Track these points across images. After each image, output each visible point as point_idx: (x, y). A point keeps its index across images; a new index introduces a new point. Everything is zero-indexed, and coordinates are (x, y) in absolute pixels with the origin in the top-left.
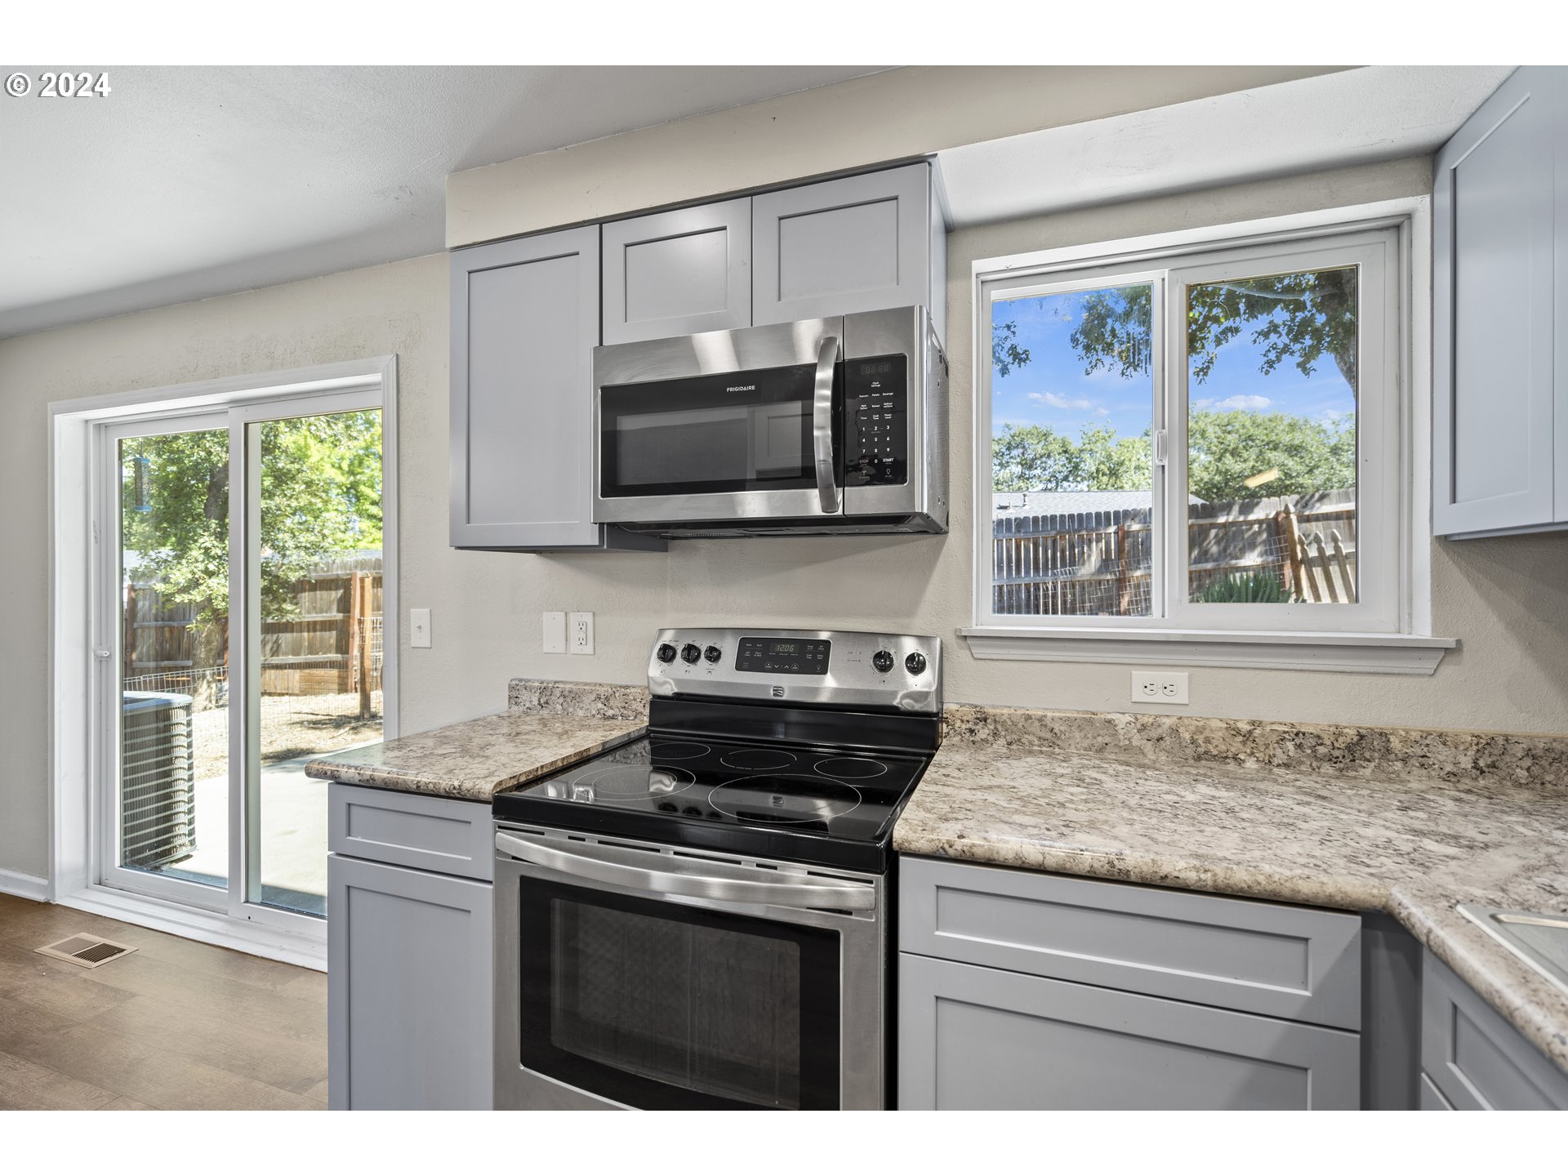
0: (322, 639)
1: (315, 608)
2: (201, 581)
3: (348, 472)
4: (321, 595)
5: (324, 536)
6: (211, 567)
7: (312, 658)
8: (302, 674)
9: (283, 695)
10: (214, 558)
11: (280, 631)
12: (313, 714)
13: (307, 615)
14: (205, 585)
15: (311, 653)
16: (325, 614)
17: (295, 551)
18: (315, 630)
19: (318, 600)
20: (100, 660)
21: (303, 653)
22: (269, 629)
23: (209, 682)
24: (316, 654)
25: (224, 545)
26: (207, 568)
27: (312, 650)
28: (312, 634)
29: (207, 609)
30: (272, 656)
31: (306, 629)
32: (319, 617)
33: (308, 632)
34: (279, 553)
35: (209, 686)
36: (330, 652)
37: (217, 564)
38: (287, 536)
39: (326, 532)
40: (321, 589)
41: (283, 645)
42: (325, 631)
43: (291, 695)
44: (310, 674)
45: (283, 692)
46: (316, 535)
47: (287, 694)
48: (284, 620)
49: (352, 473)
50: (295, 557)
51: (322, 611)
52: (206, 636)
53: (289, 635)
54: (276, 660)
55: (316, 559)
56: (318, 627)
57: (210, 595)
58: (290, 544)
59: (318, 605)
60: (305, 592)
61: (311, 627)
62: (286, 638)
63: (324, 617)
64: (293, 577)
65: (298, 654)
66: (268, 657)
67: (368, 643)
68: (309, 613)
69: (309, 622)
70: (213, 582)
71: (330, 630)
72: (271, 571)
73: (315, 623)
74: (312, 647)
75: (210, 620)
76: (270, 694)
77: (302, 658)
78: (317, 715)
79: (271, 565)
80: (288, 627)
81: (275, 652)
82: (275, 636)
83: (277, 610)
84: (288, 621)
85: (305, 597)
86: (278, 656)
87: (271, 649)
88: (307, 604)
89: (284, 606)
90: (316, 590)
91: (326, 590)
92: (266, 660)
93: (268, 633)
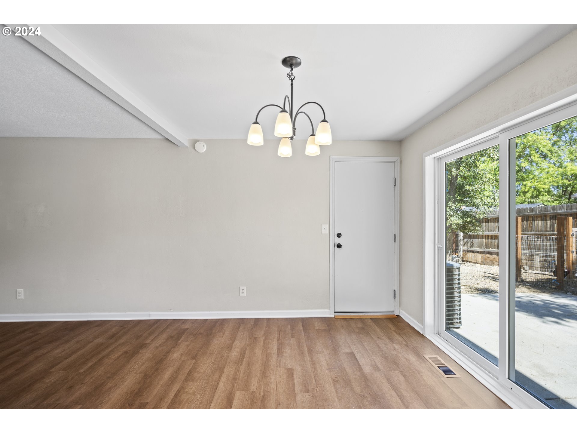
0: (491, 242)
1: (488, 229)
2: (448, 218)
3: (493, 174)
4: (491, 224)
5: (495, 200)
6: (452, 213)
7: (487, 250)
8: (482, 256)
9: (475, 263)
10: (452, 210)
11: (474, 238)
12: (491, 274)
13: (485, 232)
14: (450, 220)
15: (486, 248)
16: (492, 232)
17: (482, 206)
18: (488, 239)
19: (490, 227)
20: (439, 248)
21: (483, 247)
22: (469, 237)
23: (449, 255)
24: (489, 248)
25: (455, 205)
26: (450, 214)
27: (487, 246)
28: (487, 240)
29: (450, 229)
30: (471, 247)
31: (484, 238)
32: (490, 234)
33: (485, 239)
34: (475, 207)
35: (449, 256)
36: (495, 248)
37: (453, 212)
38: (479, 200)
39: (496, 198)
40: (491, 222)
41: (475, 243)
42: (493, 239)
43: (477, 263)
44: (486, 257)
45: (475, 262)
46: (491, 199)
47: (476, 263)
48: (476, 234)
49: (495, 174)
50: (482, 209)
51: (491, 231)
52: (449, 238)
53: (477, 240)
54: (472, 249)
55: (491, 209)
56: (489, 237)
57: (451, 223)
58: (480, 203)
59: (490, 228)
60: (484, 223)
61: (486, 237)
62: (476, 241)
63: (492, 233)
64: (482, 217)
65: (481, 248)
66: (469, 247)
67: (520, 246)
68: (486, 231)
69: (485, 235)
70: (452, 219)
71: (495, 239)
72: (473, 215)
73: (488, 236)
74: (487, 245)
75: (450, 232)
76: (470, 262)
77: (483, 250)
78: (494, 275)
79: (472, 212)
80: (477, 237)
81: (472, 246)
82: (472, 240)
83: (474, 230)
84: (478, 234)
85: (484, 225)
86: (473, 247)
87: (470, 245)
88: (485, 228)
89: (477, 228)
90: (489, 222)
91: (493, 222)
92: (468, 249)
93: (469, 239)
